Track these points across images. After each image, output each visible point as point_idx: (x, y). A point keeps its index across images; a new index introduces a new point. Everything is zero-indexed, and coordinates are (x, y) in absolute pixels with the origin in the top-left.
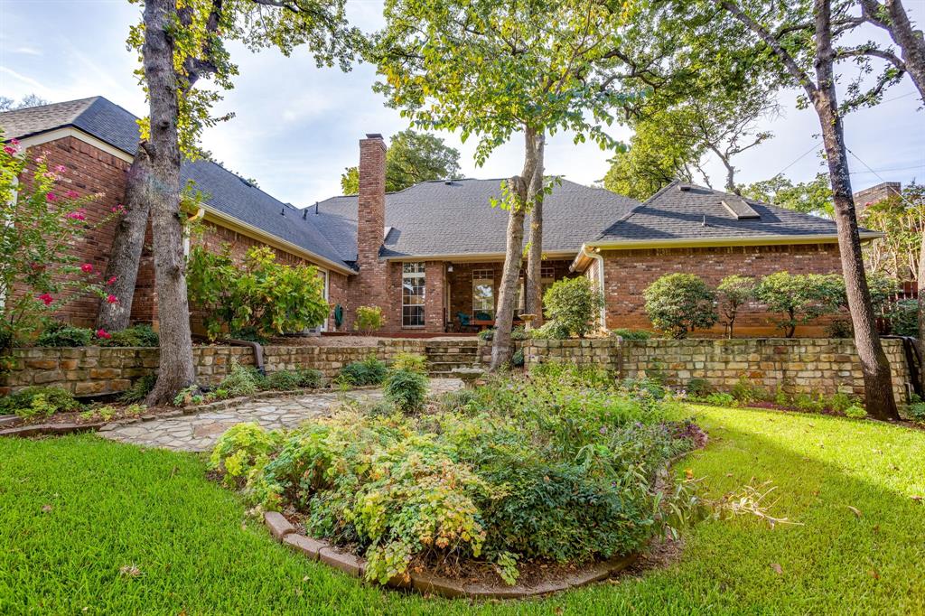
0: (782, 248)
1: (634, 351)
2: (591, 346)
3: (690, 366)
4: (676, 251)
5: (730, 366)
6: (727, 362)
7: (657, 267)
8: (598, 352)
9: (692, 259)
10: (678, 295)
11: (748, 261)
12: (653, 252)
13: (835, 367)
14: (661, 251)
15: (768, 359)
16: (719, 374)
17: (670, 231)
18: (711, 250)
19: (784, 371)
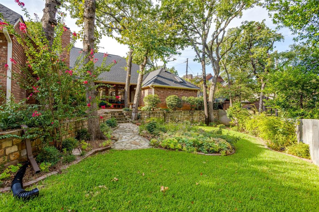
0: (187, 90)
1: (168, 114)
2: (159, 113)
3: (178, 117)
4: (169, 89)
5: (185, 117)
6: (184, 116)
7: (165, 92)
8: (161, 114)
9: (172, 91)
10: (176, 101)
11: (182, 92)
12: (165, 88)
13: (200, 116)
14: (166, 88)
15: (191, 115)
16: (183, 119)
17: (168, 83)
18: (176, 89)
19: (193, 117)
